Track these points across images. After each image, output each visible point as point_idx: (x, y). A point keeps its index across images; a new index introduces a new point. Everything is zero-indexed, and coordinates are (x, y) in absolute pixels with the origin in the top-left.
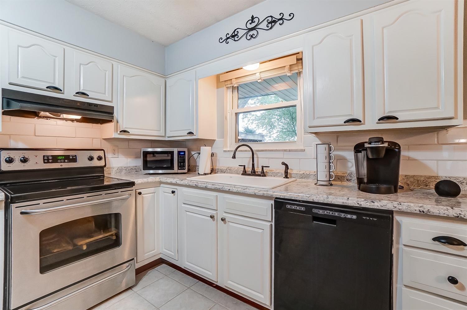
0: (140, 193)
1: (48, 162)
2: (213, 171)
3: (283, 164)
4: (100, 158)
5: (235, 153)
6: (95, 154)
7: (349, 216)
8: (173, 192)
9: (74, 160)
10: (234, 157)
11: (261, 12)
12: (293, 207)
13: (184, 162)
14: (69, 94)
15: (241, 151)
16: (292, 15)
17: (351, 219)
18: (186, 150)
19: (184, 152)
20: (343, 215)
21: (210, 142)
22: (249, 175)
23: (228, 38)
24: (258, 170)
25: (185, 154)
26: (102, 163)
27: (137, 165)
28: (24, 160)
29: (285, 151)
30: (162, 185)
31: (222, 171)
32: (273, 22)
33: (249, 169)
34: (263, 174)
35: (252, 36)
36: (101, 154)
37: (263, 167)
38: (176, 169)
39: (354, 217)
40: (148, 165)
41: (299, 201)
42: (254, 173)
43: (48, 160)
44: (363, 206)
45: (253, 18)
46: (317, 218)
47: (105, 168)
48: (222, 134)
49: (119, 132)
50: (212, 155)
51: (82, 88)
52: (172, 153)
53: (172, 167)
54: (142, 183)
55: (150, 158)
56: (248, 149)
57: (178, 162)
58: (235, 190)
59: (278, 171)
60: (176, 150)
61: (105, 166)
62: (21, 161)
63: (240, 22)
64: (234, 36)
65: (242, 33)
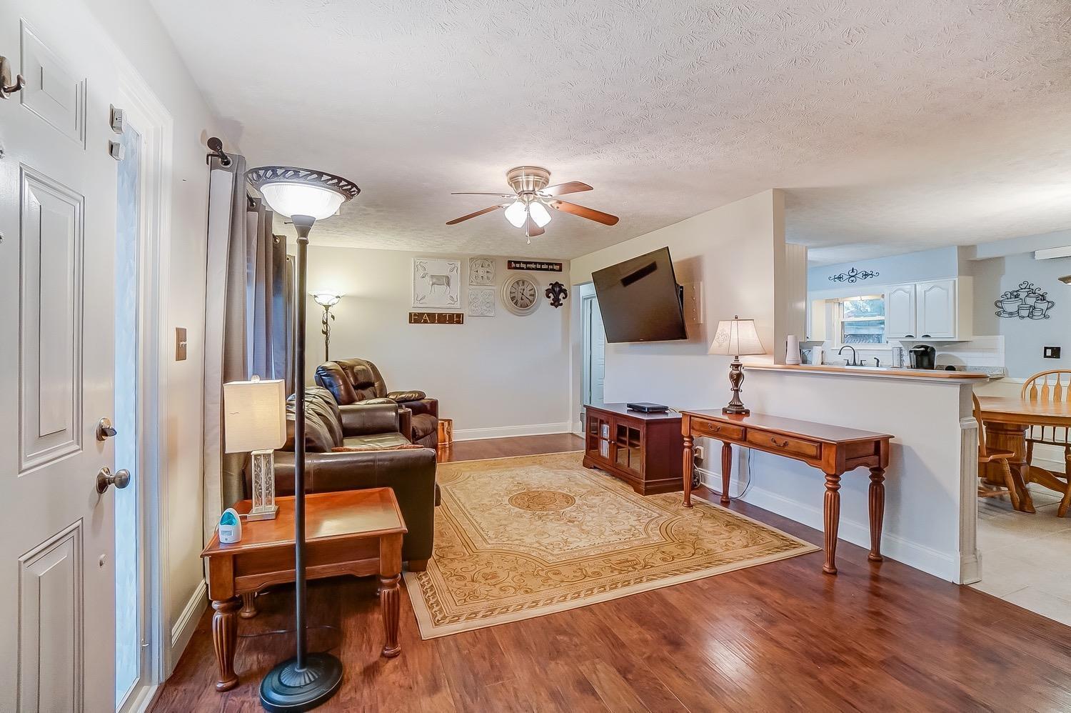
2: (822, 363)
3: (875, 358)
5: (840, 351)
10: (840, 354)
11: (860, 268)
15: (844, 350)
16: (878, 273)
21: (820, 343)
22: (851, 366)
23: (836, 278)
24: (858, 362)
32: (866, 275)
33: (851, 362)
34: (861, 365)
35: (852, 281)
37: (862, 360)
42: (855, 364)
45: (853, 269)
48: (830, 336)
50: (822, 352)
56: (851, 349)
63: (845, 271)
64: (839, 278)
65: (845, 277)
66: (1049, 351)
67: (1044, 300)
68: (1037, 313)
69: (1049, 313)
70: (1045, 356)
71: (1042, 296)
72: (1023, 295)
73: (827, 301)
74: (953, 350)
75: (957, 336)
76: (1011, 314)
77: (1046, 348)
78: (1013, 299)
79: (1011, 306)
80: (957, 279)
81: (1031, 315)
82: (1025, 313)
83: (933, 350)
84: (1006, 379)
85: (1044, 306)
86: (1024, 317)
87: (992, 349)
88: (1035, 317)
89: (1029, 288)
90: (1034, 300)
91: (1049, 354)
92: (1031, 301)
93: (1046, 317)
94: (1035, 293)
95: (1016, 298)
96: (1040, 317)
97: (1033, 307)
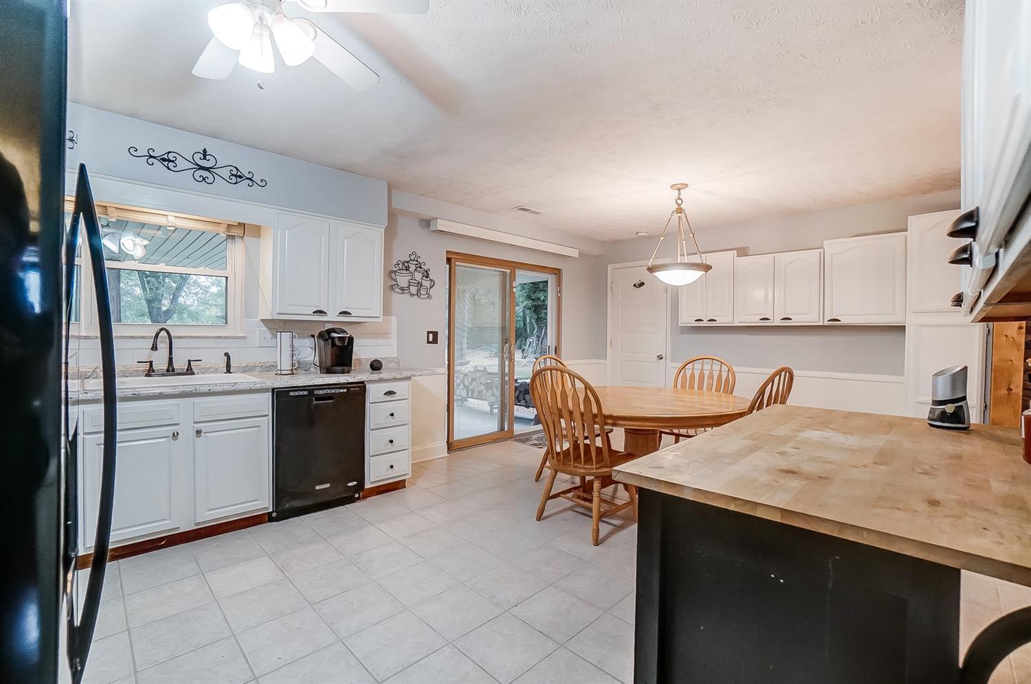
3: (225, 354)
7: (342, 391)
10: (155, 348)
12: (297, 394)
16: (264, 184)
17: (343, 392)
20: (337, 391)
22: (161, 375)
24: (180, 364)
29: (219, 337)
32: (238, 177)
33: (162, 367)
34: (189, 371)
35: (204, 179)
37: (190, 361)
39: (345, 390)
41: (300, 387)
44: (350, 381)
45: (205, 153)
46: (319, 398)
56: (167, 335)
58: (219, 389)
59: (209, 366)
63: (187, 147)
64: (167, 160)
65: (182, 164)
66: (431, 335)
67: (428, 277)
68: (423, 292)
69: (432, 292)
70: (428, 342)
71: (426, 272)
72: (412, 268)
75: (382, 317)
76: (402, 289)
77: (429, 333)
78: (404, 272)
79: (403, 280)
81: (418, 294)
82: (414, 290)
85: (426, 283)
86: (413, 295)
87: (385, 335)
88: (422, 296)
89: (417, 261)
90: (421, 275)
91: (431, 340)
92: (418, 276)
93: (429, 297)
94: (421, 268)
95: (407, 270)
96: (425, 297)
97: (420, 285)
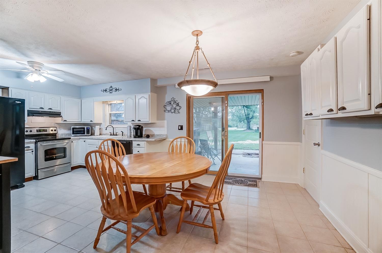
0: (72, 142)
1: (38, 132)
2: (100, 134)
3: (121, 131)
4: (55, 130)
5: (106, 128)
6: (54, 129)
8: (84, 141)
9: (46, 131)
10: (106, 130)
11: (114, 86)
13: (89, 131)
14: (46, 109)
15: (109, 127)
16: (121, 89)
18: (90, 127)
19: (89, 128)
21: (100, 124)
22: (112, 135)
23: (104, 91)
24: (115, 133)
25: (89, 129)
26: (56, 132)
27: (69, 133)
28: (31, 131)
30: (80, 139)
31: (104, 135)
32: (116, 90)
33: (112, 133)
34: (116, 135)
35: (111, 92)
36: (55, 129)
37: (116, 133)
38: (86, 134)
40: (74, 133)
42: (114, 135)
43: (38, 131)
45: (111, 87)
47: (57, 134)
48: (104, 121)
49: (63, 121)
50: (100, 129)
51: (50, 107)
52: (84, 128)
53: (84, 133)
54: (73, 139)
55: (75, 130)
56: (112, 127)
57: (87, 131)
59: (120, 134)
60: (86, 127)
61: (57, 133)
62: (30, 131)
63: (108, 87)
64: (106, 91)
65: (108, 90)
66: (180, 127)
67: (178, 105)
68: (176, 111)
69: (180, 111)
70: (179, 129)
71: (178, 104)
72: (172, 103)
73: (103, 102)
74: (150, 127)
75: (150, 121)
76: (169, 111)
77: (179, 126)
78: (169, 105)
79: (169, 108)
80: (150, 94)
81: (175, 112)
82: (173, 111)
83: (142, 127)
84: (167, 140)
85: (178, 108)
86: (172, 113)
87: (163, 127)
88: (176, 113)
89: (174, 100)
90: (175, 105)
91: (180, 128)
92: (174, 106)
93: (179, 113)
94: (176, 102)
95: (170, 104)
96: (177, 113)
97: (175, 108)
